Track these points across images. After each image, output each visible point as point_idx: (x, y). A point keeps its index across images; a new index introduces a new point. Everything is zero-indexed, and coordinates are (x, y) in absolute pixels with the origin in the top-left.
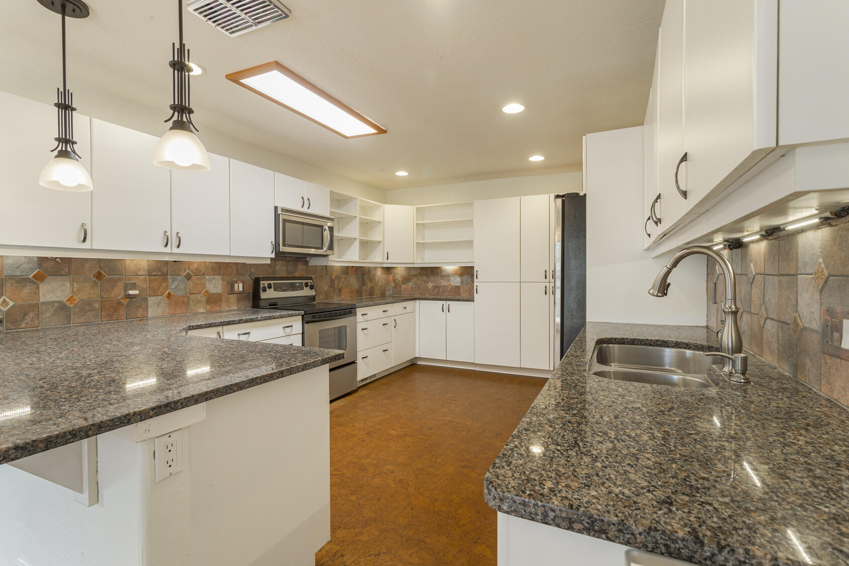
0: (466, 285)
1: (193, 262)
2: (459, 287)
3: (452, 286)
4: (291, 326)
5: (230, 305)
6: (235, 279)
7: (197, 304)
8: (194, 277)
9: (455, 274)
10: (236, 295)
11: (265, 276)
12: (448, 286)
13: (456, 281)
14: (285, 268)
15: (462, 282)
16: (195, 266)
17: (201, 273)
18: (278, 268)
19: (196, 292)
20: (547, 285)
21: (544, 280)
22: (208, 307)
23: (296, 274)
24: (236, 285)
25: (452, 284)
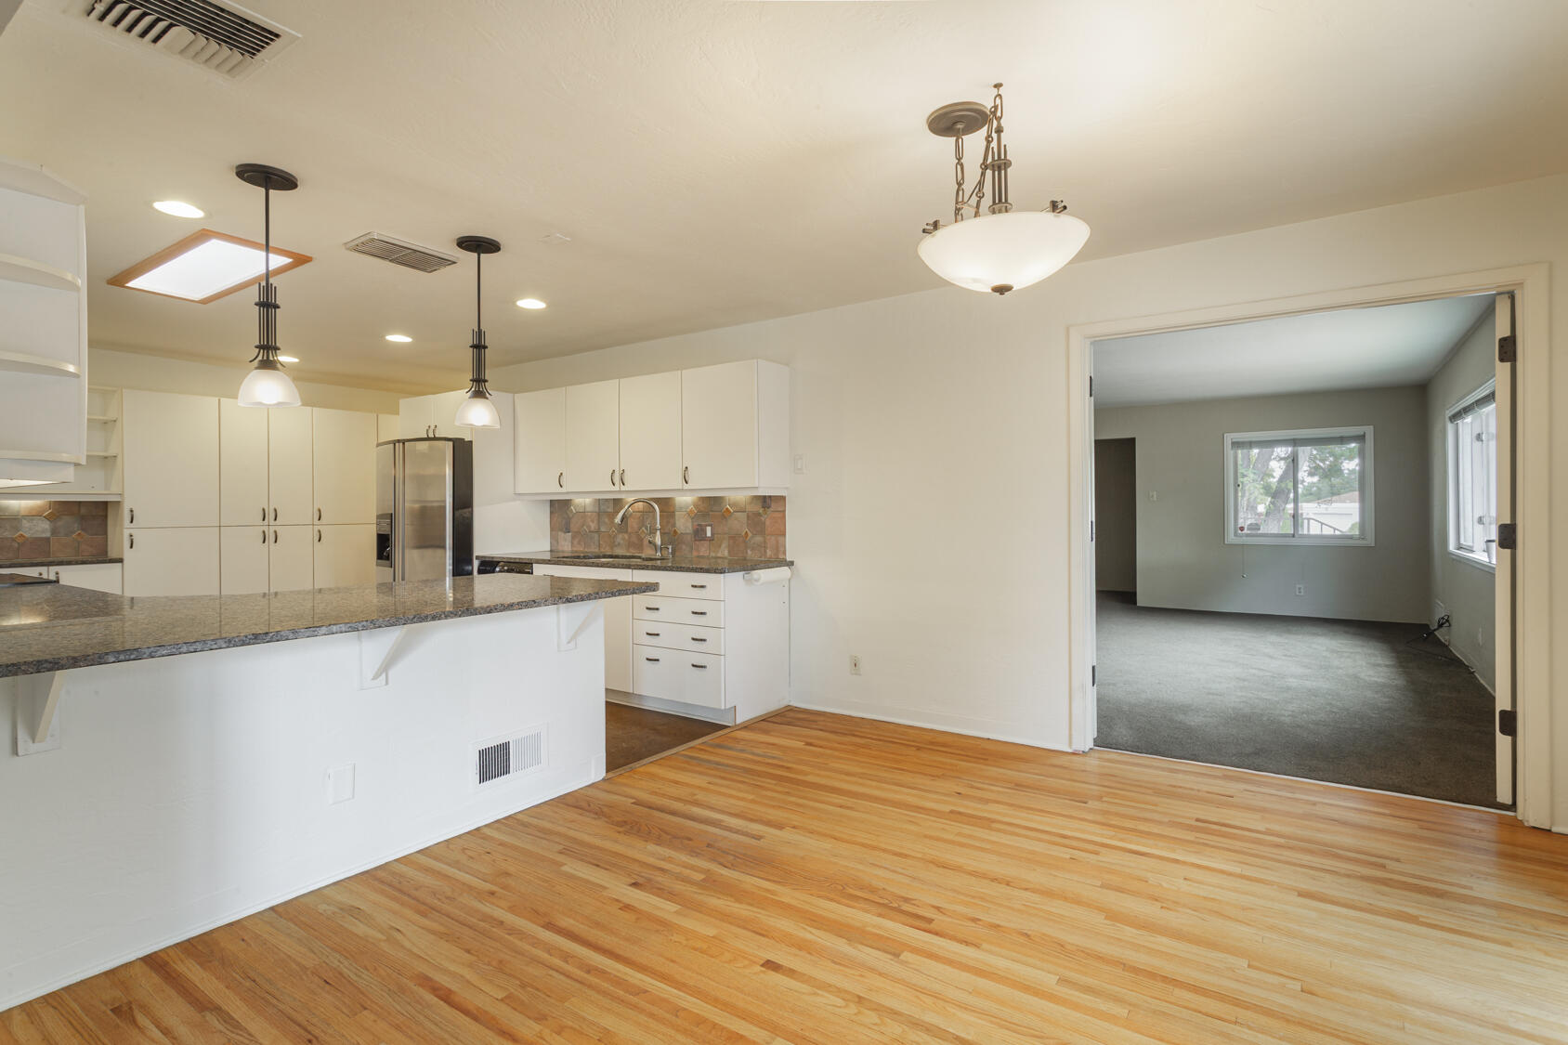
0: (66, 535)
2: (48, 539)
3: (27, 539)
9: (33, 515)
12: (13, 540)
13: (43, 528)
15: (54, 532)
20: (266, 529)
21: (261, 522)
25: (27, 535)
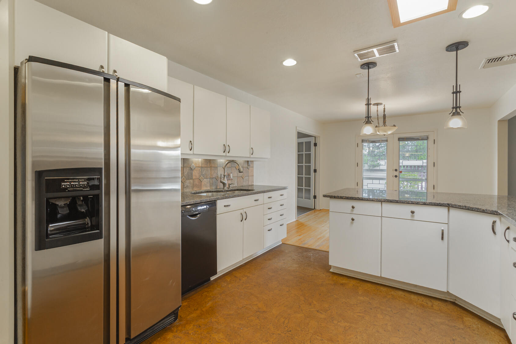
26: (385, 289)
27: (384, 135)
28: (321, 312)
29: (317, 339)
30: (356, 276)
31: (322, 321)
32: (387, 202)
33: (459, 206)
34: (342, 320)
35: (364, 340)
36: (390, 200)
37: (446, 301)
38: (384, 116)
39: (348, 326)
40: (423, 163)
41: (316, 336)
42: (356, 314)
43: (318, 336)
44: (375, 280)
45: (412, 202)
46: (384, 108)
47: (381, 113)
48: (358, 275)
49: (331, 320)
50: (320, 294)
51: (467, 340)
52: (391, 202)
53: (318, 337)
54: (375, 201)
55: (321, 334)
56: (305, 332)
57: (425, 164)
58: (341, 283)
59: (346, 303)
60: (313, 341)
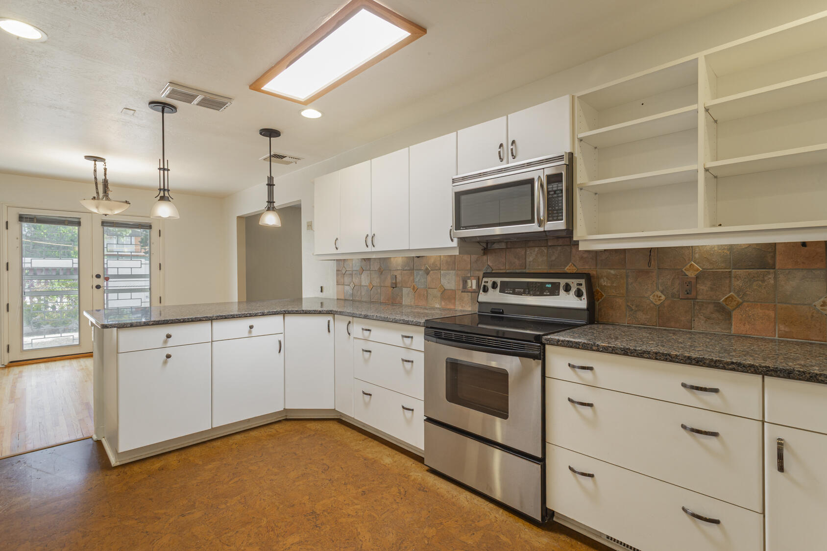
1: (431, 257)
4: (412, 337)
5: (464, 305)
6: (469, 275)
7: (434, 299)
8: (431, 272)
10: (470, 294)
11: (508, 271)
14: (545, 258)
16: (432, 261)
17: (437, 268)
18: (531, 259)
19: (433, 287)
22: (443, 303)
23: (567, 267)
24: (469, 281)
26: (219, 443)
27: (106, 215)
28: (188, 513)
29: (230, 537)
30: (166, 449)
31: (205, 518)
32: (221, 319)
33: (296, 311)
34: (227, 499)
35: (273, 496)
36: (224, 316)
37: (279, 421)
38: (106, 183)
39: (241, 499)
40: (73, 263)
41: (225, 535)
42: (230, 483)
43: (226, 533)
44: (196, 441)
45: (250, 314)
46: (105, 169)
47: (100, 177)
48: (169, 447)
49: (215, 510)
50: (151, 499)
51: (327, 439)
52: (226, 318)
53: (229, 535)
54: (203, 320)
55: (227, 529)
56: (204, 545)
57: (76, 266)
58: (157, 468)
59: (202, 482)
60: (229, 542)
